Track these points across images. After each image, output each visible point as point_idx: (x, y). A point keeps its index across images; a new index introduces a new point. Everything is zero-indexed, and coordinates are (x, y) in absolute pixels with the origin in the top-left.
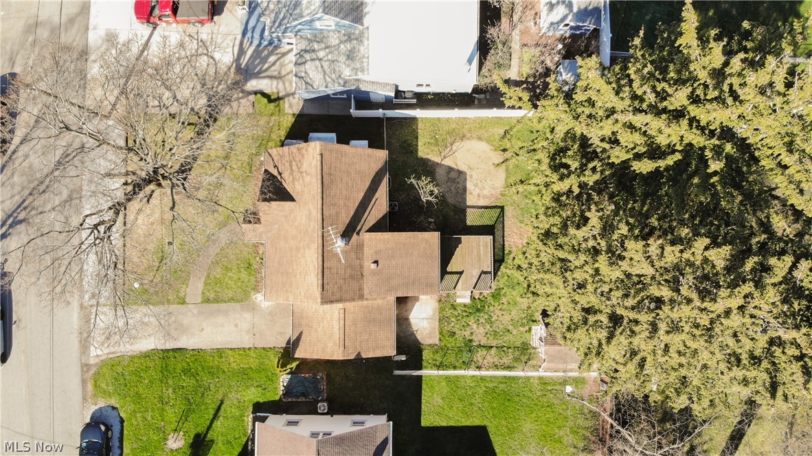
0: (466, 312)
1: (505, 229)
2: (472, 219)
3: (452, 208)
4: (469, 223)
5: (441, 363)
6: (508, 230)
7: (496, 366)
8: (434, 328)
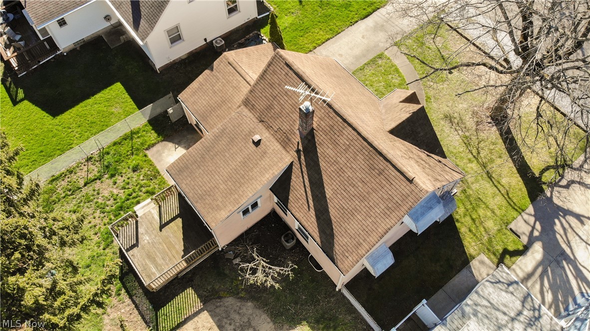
0: (134, 198)
1: (140, 317)
2: (189, 298)
3: (221, 294)
4: (190, 291)
5: (132, 139)
6: (135, 319)
7: (71, 172)
8: (159, 162)
